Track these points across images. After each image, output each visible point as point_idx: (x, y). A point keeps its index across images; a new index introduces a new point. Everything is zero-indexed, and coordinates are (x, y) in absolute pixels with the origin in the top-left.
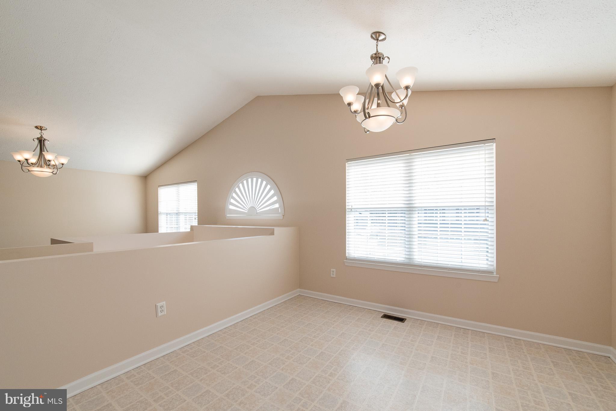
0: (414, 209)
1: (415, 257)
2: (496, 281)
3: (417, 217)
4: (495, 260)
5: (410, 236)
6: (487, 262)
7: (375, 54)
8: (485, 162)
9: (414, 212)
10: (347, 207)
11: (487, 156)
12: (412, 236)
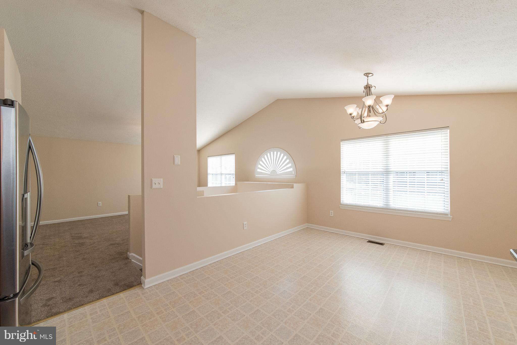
0: (390, 172)
1: (390, 204)
2: (450, 220)
3: (392, 178)
4: (449, 206)
5: (387, 190)
6: (444, 208)
7: (367, 85)
8: (442, 142)
9: (390, 174)
10: (341, 171)
11: (443, 138)
12: (388, 190)
